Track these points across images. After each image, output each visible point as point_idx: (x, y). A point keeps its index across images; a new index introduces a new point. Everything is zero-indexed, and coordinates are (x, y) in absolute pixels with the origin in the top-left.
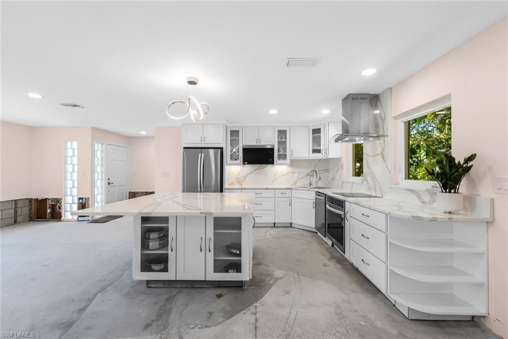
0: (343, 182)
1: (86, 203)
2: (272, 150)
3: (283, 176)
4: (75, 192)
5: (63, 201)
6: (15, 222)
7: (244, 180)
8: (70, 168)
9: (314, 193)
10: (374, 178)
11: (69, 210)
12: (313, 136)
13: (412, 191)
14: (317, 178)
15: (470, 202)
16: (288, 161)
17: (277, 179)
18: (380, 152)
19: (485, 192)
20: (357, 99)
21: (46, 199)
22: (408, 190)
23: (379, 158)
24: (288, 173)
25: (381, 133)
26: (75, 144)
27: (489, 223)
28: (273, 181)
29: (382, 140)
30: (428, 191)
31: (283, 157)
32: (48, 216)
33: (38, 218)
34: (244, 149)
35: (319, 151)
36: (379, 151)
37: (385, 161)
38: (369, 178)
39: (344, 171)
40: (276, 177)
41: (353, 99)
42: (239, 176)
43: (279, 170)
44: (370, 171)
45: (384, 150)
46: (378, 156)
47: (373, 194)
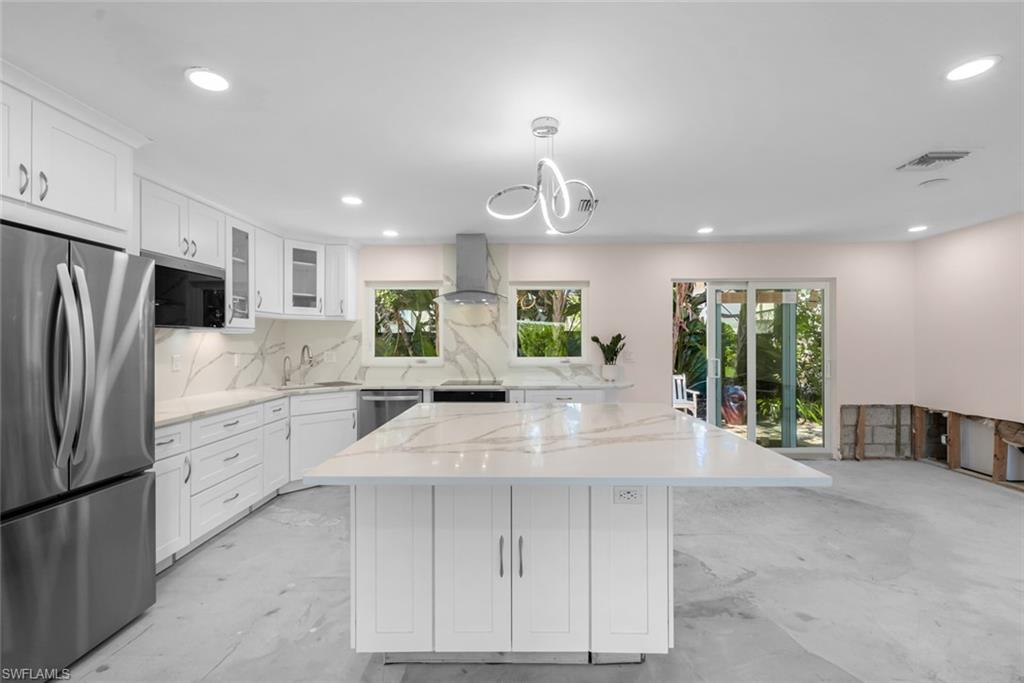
2: (222, 282)
10: (474, 357)
12: (293, 265)
16: (251, 322)
17: (197, 373)
18: (491, 321)
23: (488, 330)
24: (221, 355)
28: (189, 380)
29: (493, 307)
35: (309, 302)
36: (488, 319)
37: (499, 333)
38: (461, 358)
39: (364, 347)
44: (462, 347)
45: (497, 319)
46: (484, 327)
47: (471, 379)
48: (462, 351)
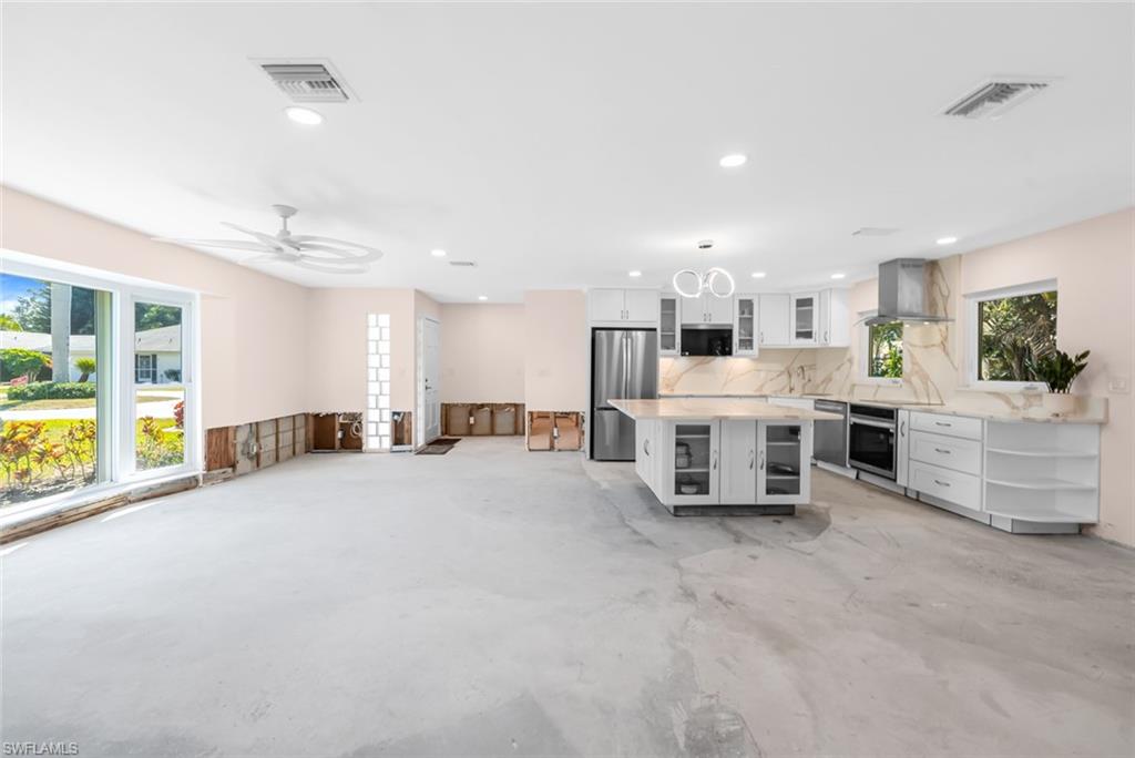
0: (854, 385)
1: (405, 422)
2: (730, 332)
3: (742, 375)
4: (385, 402)
5: (363, 417)
6: (277, 459)
7: (676, 382)
8: (373, 361)
9: (812, 402)
10: (925, 378)
11: (377, 434)
12: (798, 312)
13: (996, 394)
14: (804, 378)
15: (1081, 403)
16: (755, 351)
17: (731, 380)
18: (939, 342)
19: (1098, 392)
20: (908, 266)
21: (334, 415)
22: (989, 393)
23: (938, 351)
25: (941, 314)
26: (385, 319)
27: (1102, 425)
28: (725, 383)
29: (942, 326)
30: (1022, 393)
31: (747, 343)
32: (337, 443)
33: (316, 448)
34: (682, 330)
35: (808, 335)
36: (937, 339)
37: (947, 354)
38: (915, 380)
39: (855, 368)
40: (730, 377)
41: (903, 266)
42: (669, 376)
43: (737, 365)
44: (916, 368)
45: (946, 339)
46: (934, 348)
47: (922, 401)
48: (917, 372)
